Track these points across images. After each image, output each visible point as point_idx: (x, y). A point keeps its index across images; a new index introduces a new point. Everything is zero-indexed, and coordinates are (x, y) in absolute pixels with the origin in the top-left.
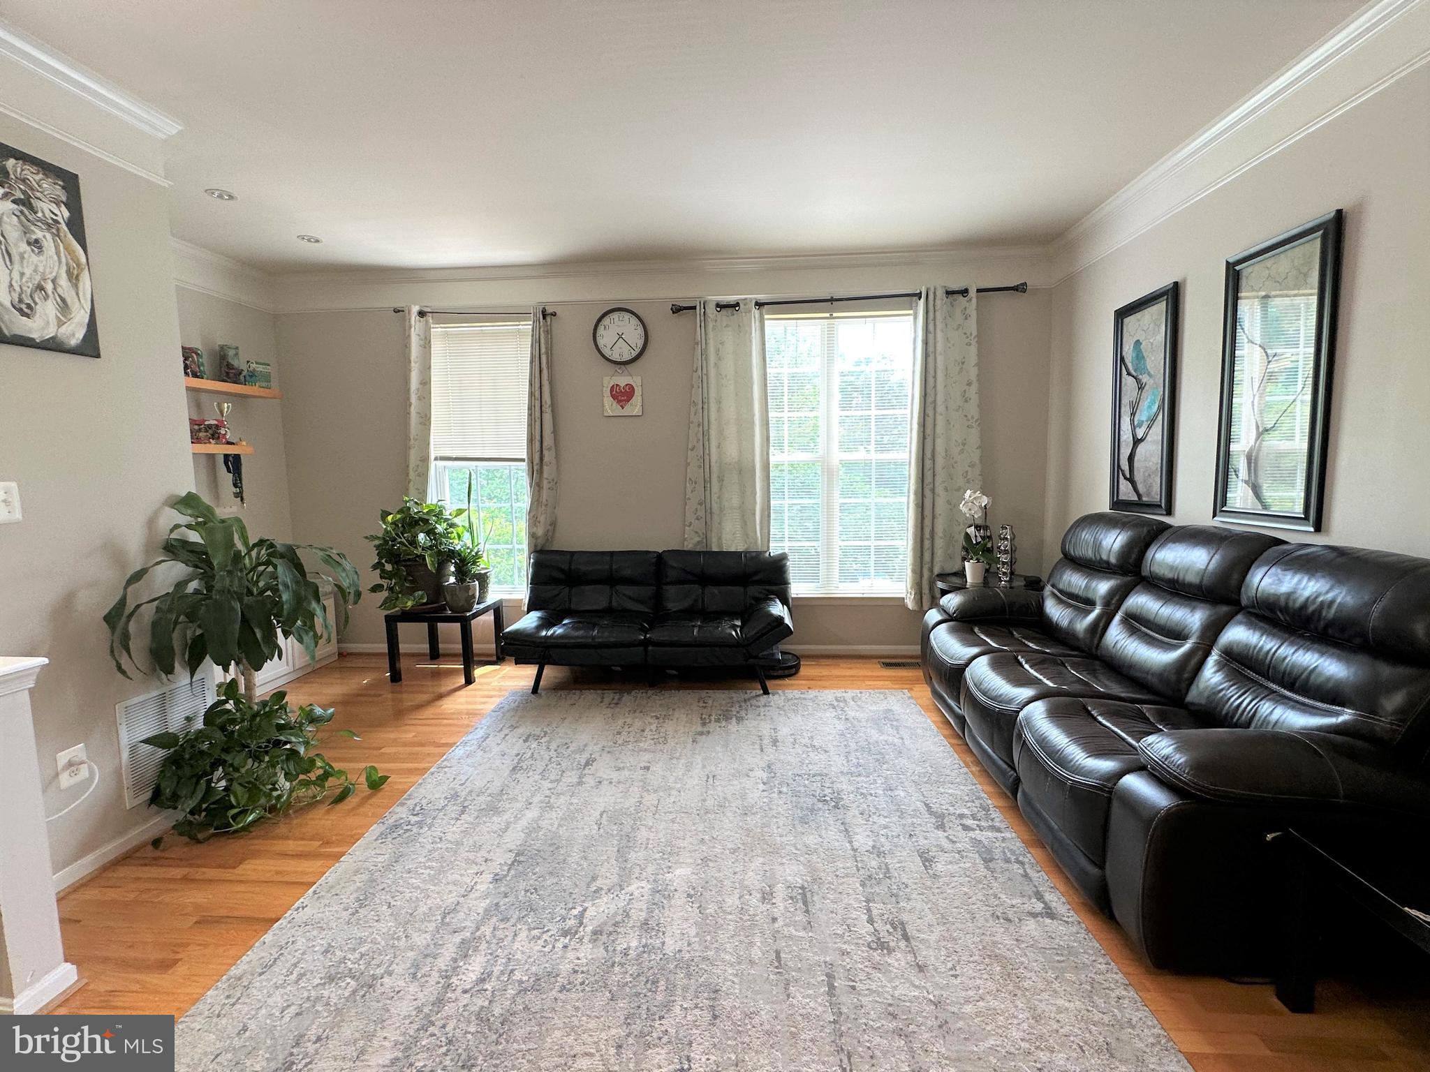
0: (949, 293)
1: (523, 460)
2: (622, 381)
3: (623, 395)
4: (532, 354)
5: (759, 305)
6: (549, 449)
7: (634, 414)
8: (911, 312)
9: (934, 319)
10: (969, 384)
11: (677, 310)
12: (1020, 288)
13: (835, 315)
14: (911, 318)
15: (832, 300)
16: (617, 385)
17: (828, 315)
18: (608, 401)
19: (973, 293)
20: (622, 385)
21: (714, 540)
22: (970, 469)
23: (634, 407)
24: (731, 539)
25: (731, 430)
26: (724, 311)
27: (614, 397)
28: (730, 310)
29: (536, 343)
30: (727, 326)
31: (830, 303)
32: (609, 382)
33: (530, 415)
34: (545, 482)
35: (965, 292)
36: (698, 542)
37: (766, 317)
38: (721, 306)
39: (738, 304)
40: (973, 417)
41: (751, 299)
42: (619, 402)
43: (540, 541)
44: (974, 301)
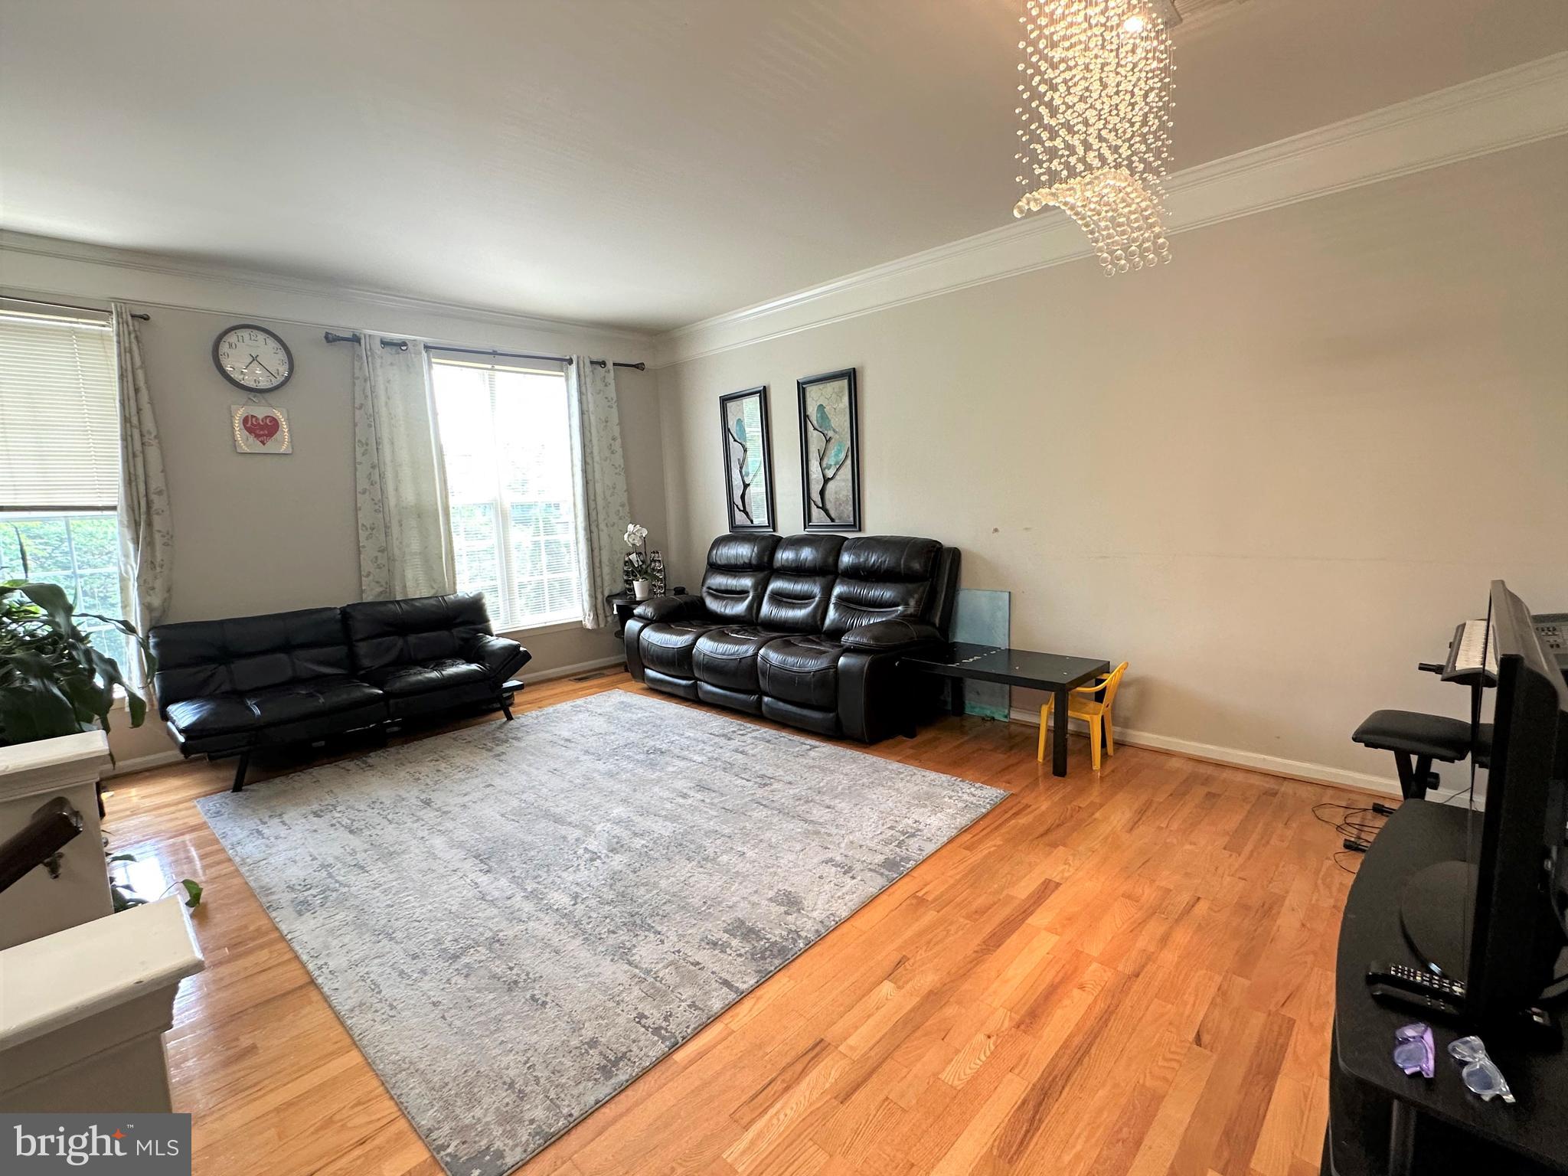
0: (592, 363)
1: (114, 508)
2: (260, 412)
3: (265, 429)
4: (121, 367)
5: (427, 348)
6: (160, 493)
7: (282, 451)
8: (563, 374)
9: (585, 383)
10: (614, 439)
11: (330, 339)
12: (639, 367)
13: (497, 367)
14: (563, 379)
15: (495, 353)
16: (253, 416)
17: (489, 366)
18: (240, 433)
19: (610, 365)
20: (260, 417)
21: (398, 588)
22: (621, 509)
23: (283, 441)
24: (415, 586)
25: (406, 472)
26: (388, 349)
27: (250, 430)
28: (394, 349)
29: (124, 352)
30: (392, 364)
31: (494, 356)
32: (240, 414)
33: (125, 448)
34: (157, 536)
35: (603, 364)
36: (381, 593)
37: (433, 360)
38: (385, 343)
39: (404, 344)
40: (620, 466)
41: (421, 341)
42: (257, 436)
43: (156, 614)
44: (612, 372)
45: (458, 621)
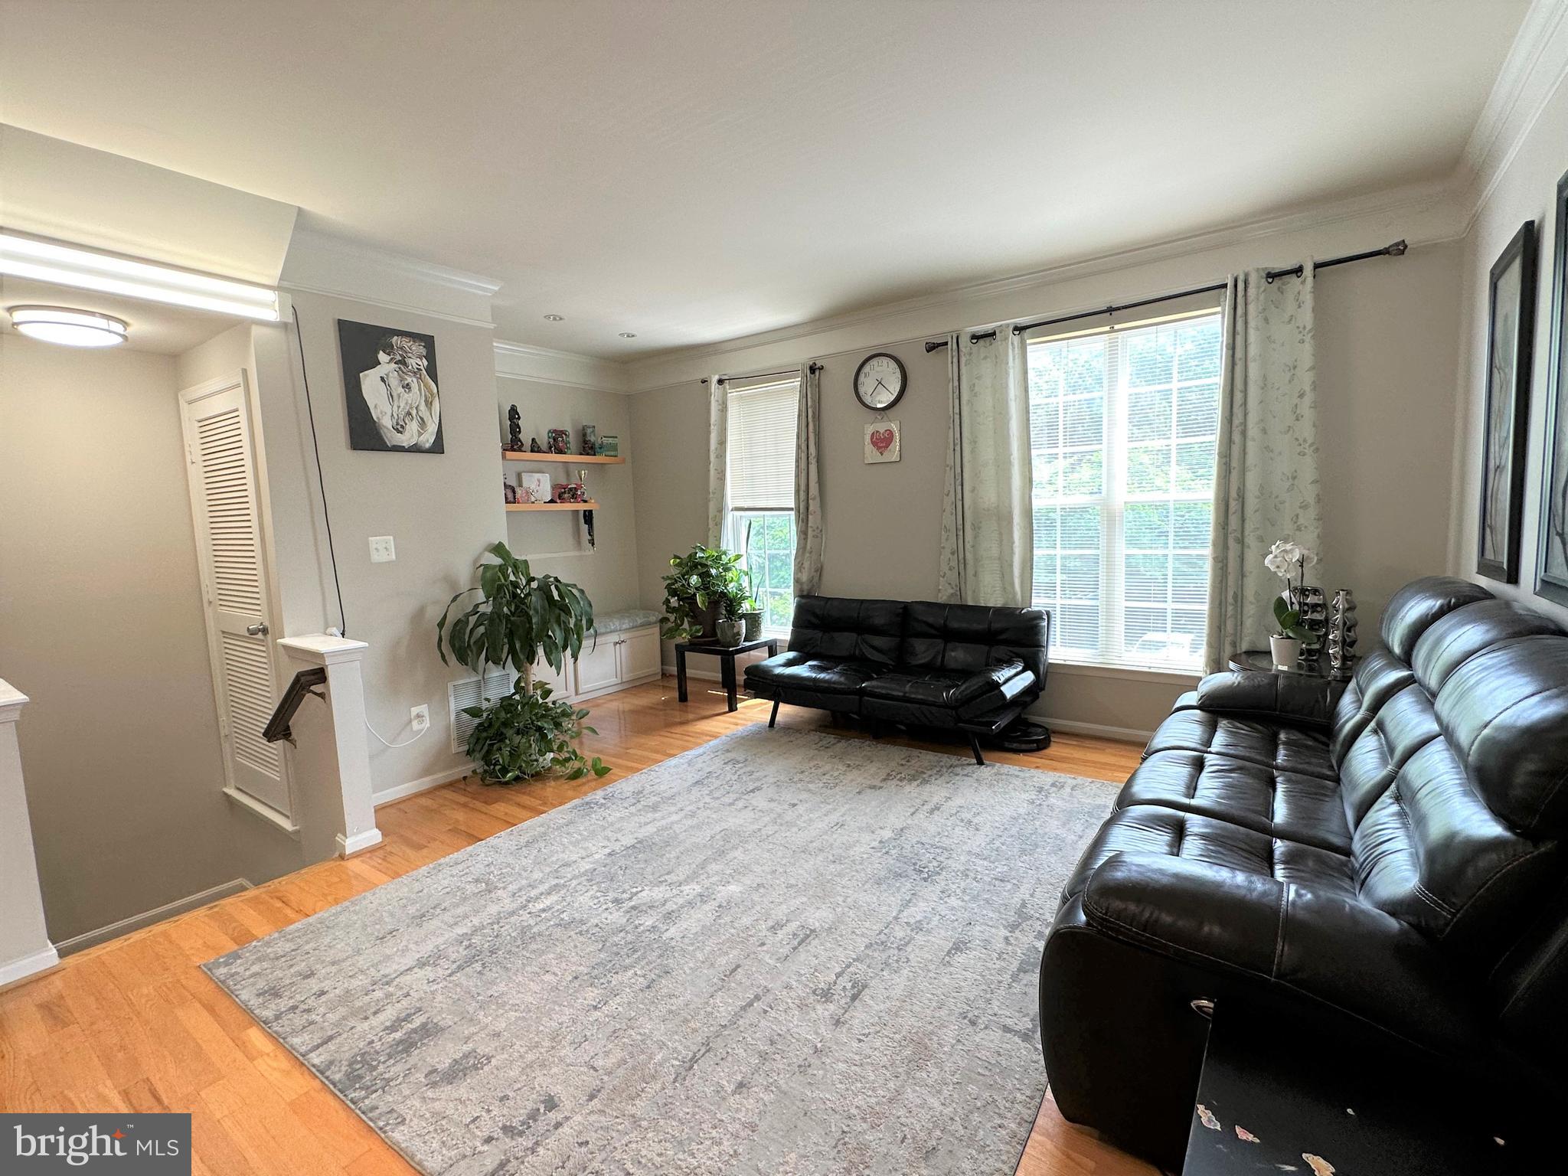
0: (1272, 276)
1: (791, 509)
2: (882, 427)
3: (882, 442)
4: (799, 410)
5: (1019, 329)
6: (814, 499)
7: (893, 460)
8: (1219, 309)
9: (1246, 314)
10: (1301, 396)
11: (932, 347)
13: (1117, 327)
15: (1110, 310)
16: (877, 432)
17: (1107, 328)
18: (869, 448)
19: (1308, 271)
20: (882, 431)
21: (969, 593)
22: (1300, 512)
23: (893, 453)
24: (989, 594)
25: (989, 473)
26: (981, 342)
27: (874, 444)
28: (988, 339)
29: (804, 396)
30: (985, 358)
31: (1111, 313)
32: (870, 429)
33: (797, 467)
34: (810, 530)
35: (1298, 271)
36: (952, 594)
37: (1028, 341)
38: (976, 337)
39: (994, 334)
40: (1305, 441)
41: (1008, 325)
42: (879, 448)
43: (805, 587)
44: (1310, 280)
45: (1003, 637)
